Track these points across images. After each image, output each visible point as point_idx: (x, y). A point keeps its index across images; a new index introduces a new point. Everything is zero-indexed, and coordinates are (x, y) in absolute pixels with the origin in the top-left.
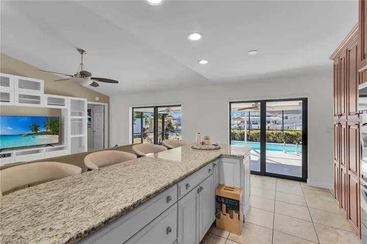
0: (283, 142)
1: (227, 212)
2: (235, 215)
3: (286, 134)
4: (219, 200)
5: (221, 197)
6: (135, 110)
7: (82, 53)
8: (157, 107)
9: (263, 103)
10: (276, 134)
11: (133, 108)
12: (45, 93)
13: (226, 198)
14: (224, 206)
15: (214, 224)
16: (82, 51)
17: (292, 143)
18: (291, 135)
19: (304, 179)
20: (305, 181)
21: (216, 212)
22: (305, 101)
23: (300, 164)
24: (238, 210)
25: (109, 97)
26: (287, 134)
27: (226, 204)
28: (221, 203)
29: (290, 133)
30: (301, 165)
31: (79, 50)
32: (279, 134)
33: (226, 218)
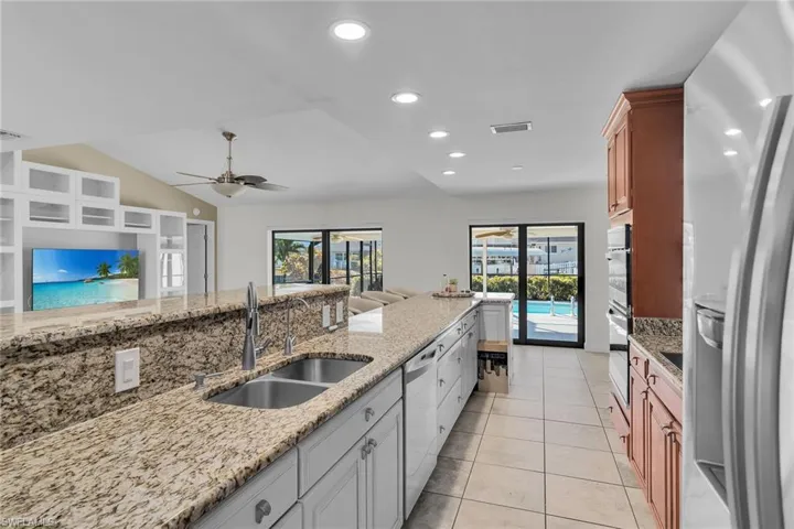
0: (548, 299)
1: (492, 368)
2: (502, 370)
3: (554, 281)
4: (482, 356)
5: (484, 353)
6: (277, 236)
7: (230, 140)
8: (329, 231)
9: (523, 229)
10: (536, 283)
11: (274, 232)
12: (122, 203)
13: (490, 353)
14: (489, 362)
15: (476, 388)
16: (229, 136)
17: (565, 300)
18: (563, 285)
19: (580, 344)
20: (582, 347)
21: (479, 372)
22: (581, 227)
23: (575, 330)
24: (506, 363)
25: (216, 208)
26: (557, 283)
27: (492, 360)
28: (485, 359)
29: (561, 279)
30: (576, 332)
31: (225, 134)
32: (542, 282)
33: (491, 377)
